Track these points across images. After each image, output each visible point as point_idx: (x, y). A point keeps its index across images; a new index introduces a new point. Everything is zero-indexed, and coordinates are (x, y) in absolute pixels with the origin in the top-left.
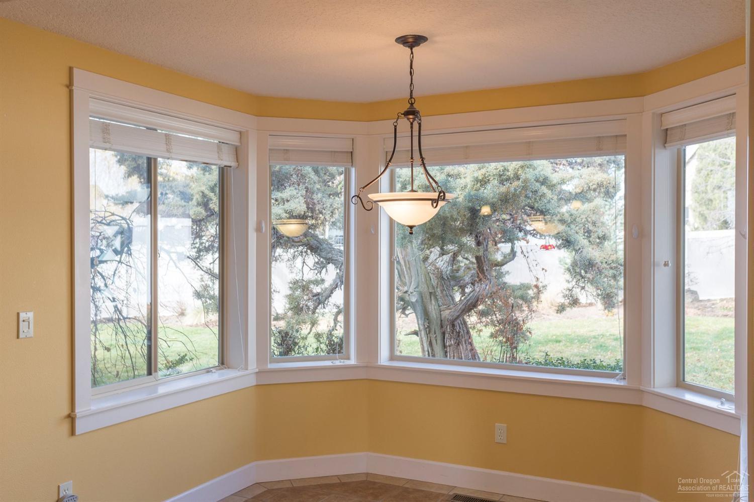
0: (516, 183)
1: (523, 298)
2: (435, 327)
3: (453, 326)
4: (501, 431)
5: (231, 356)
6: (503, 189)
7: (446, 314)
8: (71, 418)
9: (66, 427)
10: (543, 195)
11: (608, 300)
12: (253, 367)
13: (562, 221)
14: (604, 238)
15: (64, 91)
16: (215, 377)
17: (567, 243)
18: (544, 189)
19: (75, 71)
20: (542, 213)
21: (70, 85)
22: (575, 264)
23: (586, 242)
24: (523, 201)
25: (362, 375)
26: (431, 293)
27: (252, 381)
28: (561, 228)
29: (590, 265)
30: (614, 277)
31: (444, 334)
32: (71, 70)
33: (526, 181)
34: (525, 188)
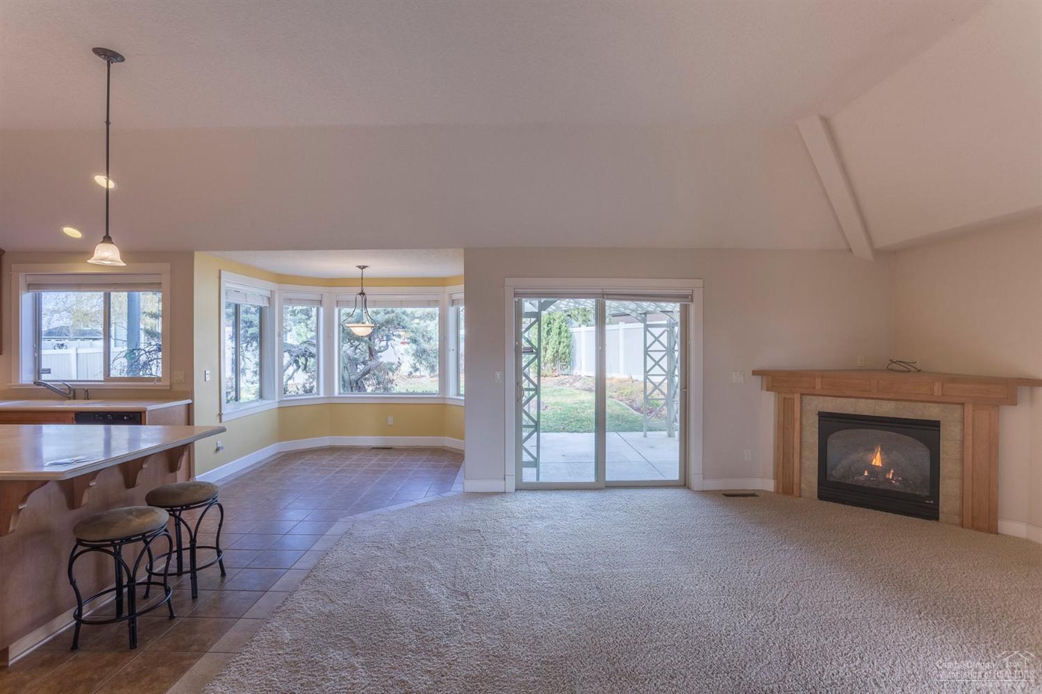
0: (393, 314)
1: (390, 369)
2: (347, 384)
3: (357, 383)
4: (391, 420)
5: (265, 394)
6: (387, 316)
7: (353, 377)
8: (220, 415)
9: (218, 419)
10: (404, 319)
11: (432, 368)
12: (277, 399)
13: (413, 332)
14: (430, 339)
15: (217, 280)
16: (257, 404)
17: (415, 341)
18: (404, 317)
19: (222, 271)
20: (403, 328)
21: (220, 278)
22: (417, 351)
23: (422, 341)
24: (396, 322)
25: (327, 401)
26: (344, 367)
27: (277, 405)
28: (412, 334)
29: (424, 351)
30: (435, 357)
31: (352, 388)
32: (220, 271)
33: (397, 314)
34: (397, 317)
